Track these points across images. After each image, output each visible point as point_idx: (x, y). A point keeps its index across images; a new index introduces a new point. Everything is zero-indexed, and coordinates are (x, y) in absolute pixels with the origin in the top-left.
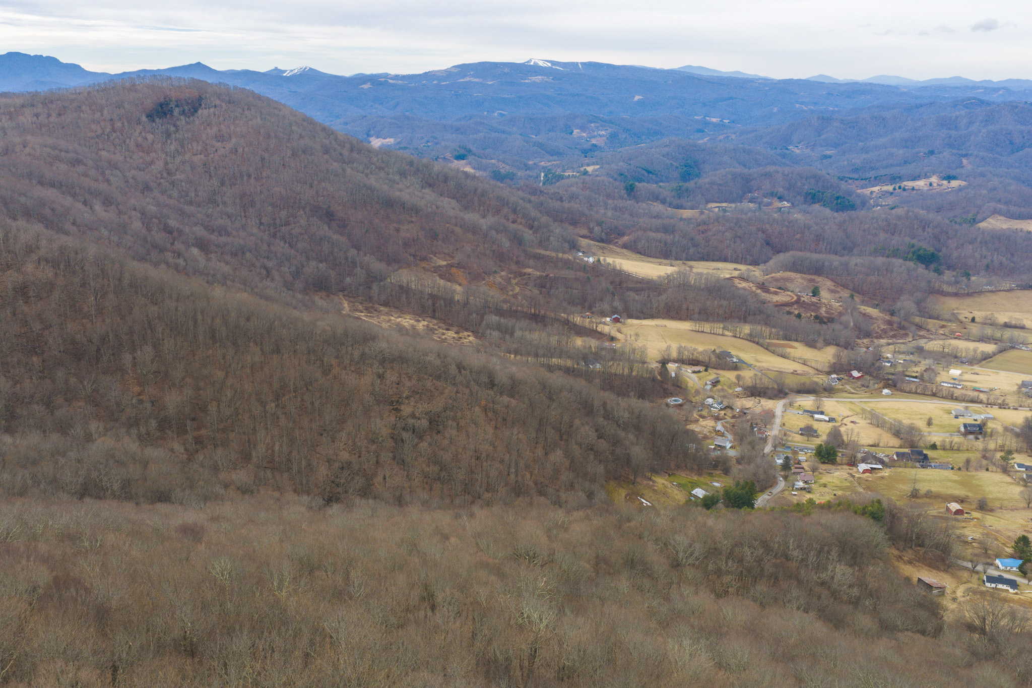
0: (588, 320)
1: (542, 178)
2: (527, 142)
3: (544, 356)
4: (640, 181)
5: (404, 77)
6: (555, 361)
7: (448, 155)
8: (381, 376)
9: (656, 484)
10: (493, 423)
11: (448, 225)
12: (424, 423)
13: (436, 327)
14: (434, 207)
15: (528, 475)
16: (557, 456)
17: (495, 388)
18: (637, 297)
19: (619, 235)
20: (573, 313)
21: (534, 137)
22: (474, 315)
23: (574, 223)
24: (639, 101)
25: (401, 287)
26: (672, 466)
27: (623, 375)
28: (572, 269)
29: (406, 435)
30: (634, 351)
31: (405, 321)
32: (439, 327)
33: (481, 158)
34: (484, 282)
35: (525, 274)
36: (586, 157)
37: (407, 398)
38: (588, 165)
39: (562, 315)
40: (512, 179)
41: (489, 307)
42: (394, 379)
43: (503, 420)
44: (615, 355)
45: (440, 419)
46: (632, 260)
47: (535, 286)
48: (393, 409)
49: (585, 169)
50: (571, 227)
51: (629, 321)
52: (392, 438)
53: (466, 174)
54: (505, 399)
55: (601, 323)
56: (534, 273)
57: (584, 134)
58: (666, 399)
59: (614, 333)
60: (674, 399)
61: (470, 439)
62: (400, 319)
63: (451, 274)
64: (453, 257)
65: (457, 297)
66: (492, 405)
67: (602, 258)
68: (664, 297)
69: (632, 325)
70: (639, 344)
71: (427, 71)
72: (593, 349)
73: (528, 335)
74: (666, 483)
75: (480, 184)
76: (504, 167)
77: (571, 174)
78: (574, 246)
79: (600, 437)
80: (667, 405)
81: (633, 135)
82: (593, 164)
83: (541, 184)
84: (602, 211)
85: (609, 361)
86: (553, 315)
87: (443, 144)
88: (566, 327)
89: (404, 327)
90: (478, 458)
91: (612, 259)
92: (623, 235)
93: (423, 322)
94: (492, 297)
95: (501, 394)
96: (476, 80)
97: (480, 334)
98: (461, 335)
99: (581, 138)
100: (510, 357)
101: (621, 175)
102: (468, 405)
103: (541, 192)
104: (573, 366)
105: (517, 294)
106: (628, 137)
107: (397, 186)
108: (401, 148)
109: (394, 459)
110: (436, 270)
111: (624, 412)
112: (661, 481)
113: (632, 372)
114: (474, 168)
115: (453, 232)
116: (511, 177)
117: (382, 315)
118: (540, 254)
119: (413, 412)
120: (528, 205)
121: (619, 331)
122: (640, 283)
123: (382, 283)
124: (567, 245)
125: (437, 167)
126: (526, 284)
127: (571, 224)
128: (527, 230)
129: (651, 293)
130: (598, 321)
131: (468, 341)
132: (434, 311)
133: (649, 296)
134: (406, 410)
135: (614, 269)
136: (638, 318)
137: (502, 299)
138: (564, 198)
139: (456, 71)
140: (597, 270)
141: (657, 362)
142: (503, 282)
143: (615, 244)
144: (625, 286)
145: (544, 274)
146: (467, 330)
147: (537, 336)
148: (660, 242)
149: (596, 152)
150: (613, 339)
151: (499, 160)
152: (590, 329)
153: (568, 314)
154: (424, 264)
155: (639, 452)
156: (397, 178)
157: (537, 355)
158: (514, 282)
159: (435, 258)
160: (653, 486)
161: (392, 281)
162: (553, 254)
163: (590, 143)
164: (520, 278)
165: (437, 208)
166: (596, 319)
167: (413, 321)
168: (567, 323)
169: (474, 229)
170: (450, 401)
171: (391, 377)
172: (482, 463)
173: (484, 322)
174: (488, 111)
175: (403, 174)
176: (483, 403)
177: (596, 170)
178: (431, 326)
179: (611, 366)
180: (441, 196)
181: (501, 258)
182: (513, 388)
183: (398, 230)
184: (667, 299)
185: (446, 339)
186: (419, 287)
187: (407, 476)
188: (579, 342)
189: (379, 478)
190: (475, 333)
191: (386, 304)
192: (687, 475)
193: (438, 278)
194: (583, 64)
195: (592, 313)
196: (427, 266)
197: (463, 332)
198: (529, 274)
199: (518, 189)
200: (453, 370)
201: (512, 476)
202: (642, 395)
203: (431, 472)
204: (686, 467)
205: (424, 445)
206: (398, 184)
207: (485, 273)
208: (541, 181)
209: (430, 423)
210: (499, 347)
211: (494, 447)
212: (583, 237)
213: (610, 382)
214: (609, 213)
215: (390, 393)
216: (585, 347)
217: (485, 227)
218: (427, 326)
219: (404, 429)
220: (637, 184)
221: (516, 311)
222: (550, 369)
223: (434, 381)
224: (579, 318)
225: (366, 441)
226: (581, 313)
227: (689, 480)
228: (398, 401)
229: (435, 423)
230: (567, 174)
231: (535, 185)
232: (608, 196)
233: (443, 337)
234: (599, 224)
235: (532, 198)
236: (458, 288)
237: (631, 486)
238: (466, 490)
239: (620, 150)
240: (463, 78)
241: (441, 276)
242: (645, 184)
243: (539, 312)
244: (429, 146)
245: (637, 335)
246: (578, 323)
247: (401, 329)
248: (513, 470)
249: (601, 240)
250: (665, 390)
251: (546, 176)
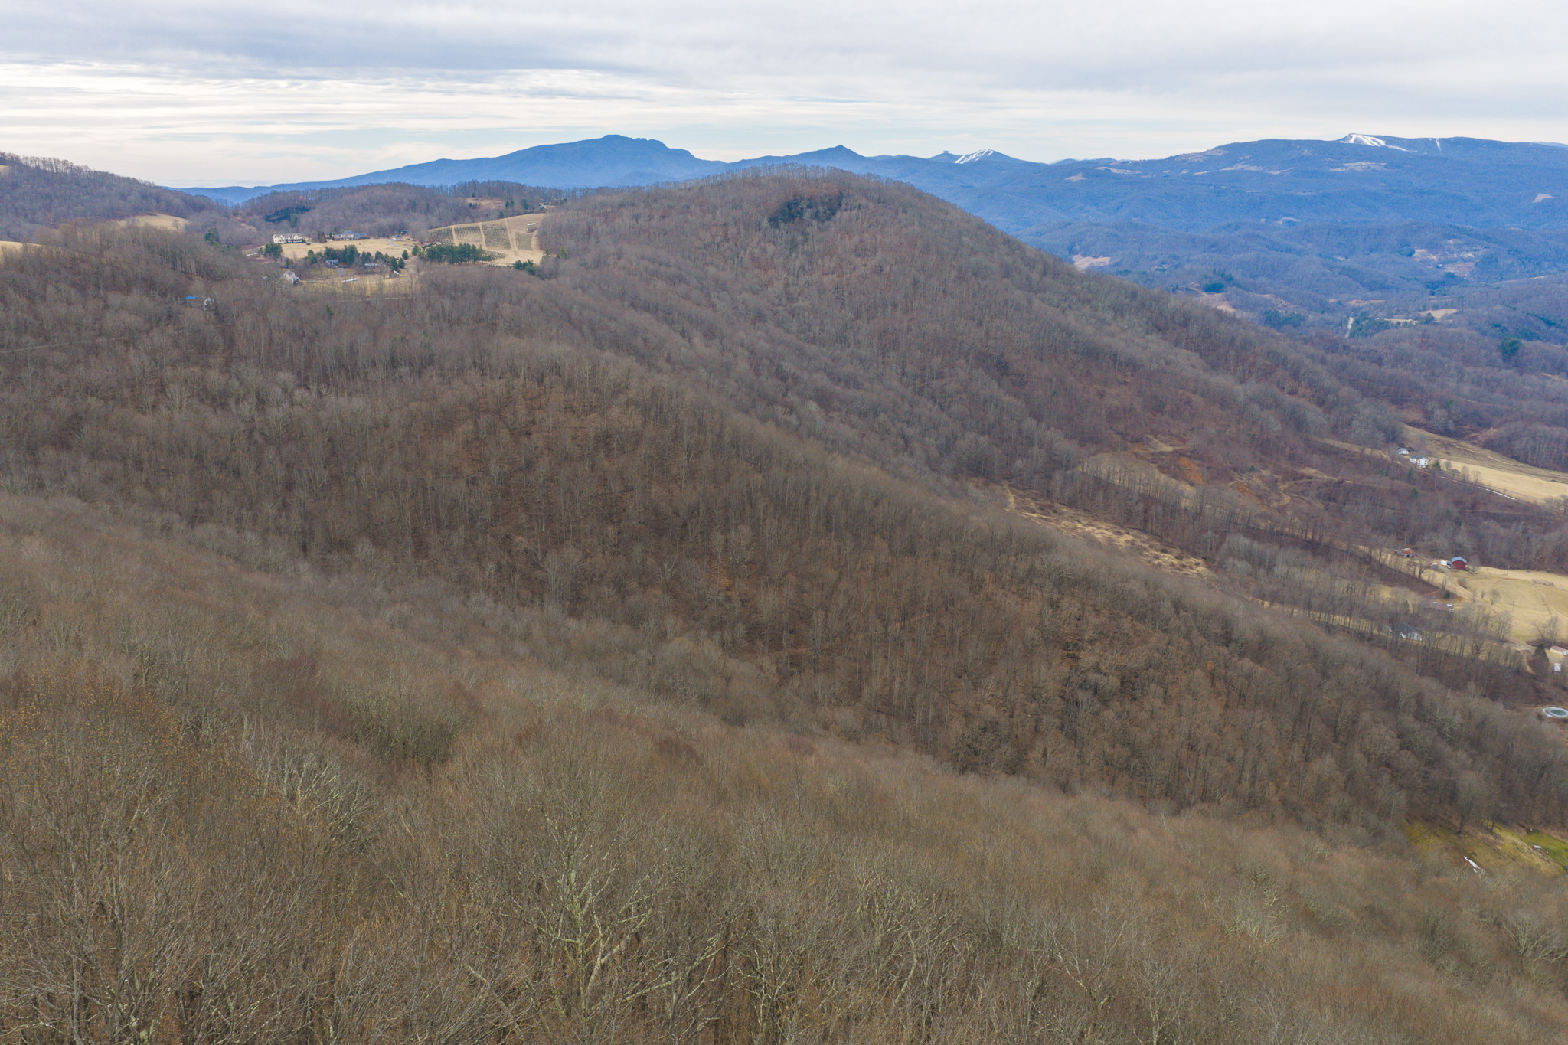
0: (1406, 560)
1: (1350, 327)
2: (1331, 268)
3: (1321, 609)
4: (1530, 337)
5: (1136, 165)
6: (1339, 619)
7: (1194, 285)
8: (1054, 605)
9: (1501, 842)
10: (1224, 697)
11: (1181, 391)
12: (1113, 681)
13: (1146, 546)
14: (1162, 362)
15: (1272, 787)
16: (1325, 765)
17: (1232, 646)
18: (1502, 531)
19: (1479, 425)
20: (1380, 546)
21: (1343, 259)
22: (1210, 533)
23: (1399, 401)
24: (1545, 205)
25: (1098, 480)
26: (1536, 817)
27: (1460, 657)
28: (1387, 475)
29: (1083, 696)
30: (1486, 619)
31: (1097, 531)
32: (1151, 547)
33: (1248, 290)
34: (1231, 483)
35: (1302, 476)
36: (1433, 294)
37: (1091, 641)
38: (1436, 308)
39: (1361, 547)
40: (1296, 326)
41: (1236, 523)
42: (1074, 610)
43: (1240, 696)
44: (1448, 622)
45: (1138, 679)
46: (1500, 468)
47: (1318, 497)
48: (1068, 655)
49: (1429, 314)
50: (1393, 407)
51: (1484, 569)
52: (1062, 697)
53: (1220, 315)
54: (1247, 664)
55: (1429, 567)
56: (1319, 476)
57: (1434, 257)
58: (1539, 707)
59: (1452, 585)
60: (1554, 708)
61: (1183, 718)
62: (1090, 528)
63: (1178, 466)
64: (1184, 441)
65: (1184, 503)
66: (1223, 671)
67: (1443, 462)
68: (1554, 535)
69: (1487, 577)
70: (1498, 608)
71: (1174, 155)
72: (1411, 608)
73: (1297, 574)
74: (1520, 843)
75: (1241, 331)
76: (1284, 306)
77: (1401, 321)
78: (1394, 438)
79: (1405, 746)
80: (1540, 717)
81: (1526, 262)
82: (1446, 306)
83: (1347, 336)
84: (1453, 384)
85: (1436, 630)
86: (1344, 546)
87: (1188, 267)
88: (1366, 567)
89: (1096, 539)
90: (1192, 748)
91: (1463, 465)
92: (1488, 426)
93: (1126, 536)
94: (1243, 508)
95: (1241, 655)
96: (1252, 168)
97: (1216, 564)
98: (1185, 561)
99: (1428, 262)
100: (1263, 604)
101: (1497, 326)
102: (1184, 665)
103: (1345, 347)
104: (1371, 630)
105: (1285, 507)
106: (1516, 264)
107: (1108, 328)
108: (1120, 272)
109: (1061, 728)
110: (1156, 458)
111: (1454, 714)
112: (1510, 839)
113: (1478, 652)
114: (1235, 307)
115: (1188, 402)
116: (1296, 321)
117: (1063, 519)
118: (1332, 447)
119: (1098, 664)
120: (1320, 368)
121: (1462, 584)
122: (1511, 507)
123: (1069, 472)
124: (1380, 436)
125: (1174, 302)
126: (1303, 492)
127: (1393, 402)
128: (1313, 406)
129: (1529, 527)
130: (1424, 563)
131: (1195, 571)
132: (1145, 521)
133: (1525, 531)
134: (1088, 659)
135: (1464, 481)
136: (1501, 566)
137: (1259, 512)
138: (1386, 359)
139: (1220, 154)
140: (1431, 479)
141: (1528, 643)
142: (1263, 486)
143: (1472, 440)
144: (1481, 510)
145: (1336, 480)
146: (1195, 555)
147: (1312, 576)
148: (1558, 441)
149: (1453, 287)
150: (1448, 595)
151: (1277, 295)
152: (1408, 575)
153: (1371, 548)
154: (1137, 449)
155: (1473, 781)
156: (1109, 316)
157: (1308, 606)
158: (1282, 487)
159: (1156, 441)
160: (1495, 843)
161: (1085, 470)
162: (1356, 449)
163: (1442, 273)
164: (1293, 482)
165: (1167, 364)
166: (1420, 559)
167: (1110, 533)
168: (1368, 560)
169: (1224, 401)
170: (1157, 655)
171: (1070, 607)
172: (1198, 755)
173: (1225, 546)
174: (1267, 218)
175: (1118, 310)
176: (1210, 666)
177: (1450, 317)
178: (1138, 542)
179: (1439, 639)
180: (1176, 346)
181: (1264, 448)
182: (1262, 649)
183: (1102, 395)
184: (1560, 539)
185: (1160, 565)
186: (1126, 483)
187: (1080, 757)
188: (1386, 593)
189: (1037, 754)
190: (1208, 561)
191: (1072, 504)
192: (1562, 837)
193: (1157, 471)
194: (1444, 141)
195: (1416, 549)
196: (1142, 452)
197: (1188, 558)
198: (1310, 478)
199: (1306, 342)
200: (1166, 608)
201: (1246, 785)
202: (1493, 693)
203: (1115, 757)
204: (1563, 824)
205: (1109, 714)
206: (1109, 325)
207: (1235, 469)
208: (1347, 330)
209: (1122, 683)
210: (1245, 587)
211: (1220, 735)
212: (1413, 424)
213: (1433, 664)
214: (1466, 389)
215: (1066, 631)
216: (1396, 603)
217: (1242, 398)
218: (1133, 543)
219: (1080, 686)
220: (1523, 342)
221: (1281, 534)
222: (1330, 629)
223: (1135, 622)
224: (1389, 556)
225: (1022, 695)
226: (1395, 548)
227: (1564, 846)
228: (1076, 645)
229: (1130, 685)
230: (1395, 321)
231: (1336, 336)
232: (1467, 361)
233: (1156, 562)
234: (1446, 405)
235: (1329, 357)
236: (1188, 489)
237: (1454, 837)
238: (1168, 793)
239: (1498, 284)
240: (1231, 165)
241: (1162, 469)
242: (1538, 343)
243: (1321, 537)
244: (1164, 270)
245: (1495, 593)
246: (1387, 562)
247: (1091, 541)
248: (1247, 775)
249: (1446, 432)
250: (1537, 691)
251: (1357, 322)
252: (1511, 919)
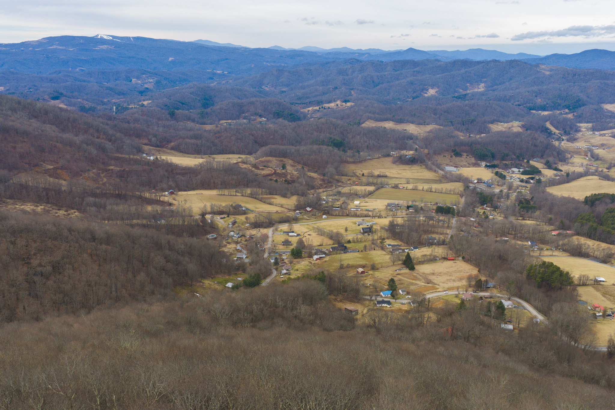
0: (154, 195)
1: (114, 110)
2: (102, 87)
3: (128, 219)
4: (178, 109)
5: (6, 45)
6: (135, 221)
7: (46, 97)
8: (13, 243)
9: (205, 284)
10: (98, 262)
11: (51, 142)
12: (49, 268)
13: (51, 209)
14: (39, 131)
15: (124, 291)
16: (142, 276)
17: (96, 241)
18: (183, 178)
19: (168, 142)
20: (144, 191)
21: (106, 84)
22: (77, 199)
23: (139, 136)
24: (172, 61)
25: (21, 185)
26: (213, 273)
27: (179, 225)
28: (140, 165)
29: (36, 279)
30: (184, 210)
31: (27, 207)
32: (53, 209)
33: (71, 98)
34: (81, 177)
35: (109, 170)
36: (142, 95)
37: (35, 254)
38: (144, 101)
39: (137, 193)
40: (94, 111)
41: (87, 193)
42: (24, 243)
43: (104, 260)
44: (173, 214)
45: (60, 265)
46: (178, 156)
47: (117, 176)
48: (25, 263)
49: (142, 103)
50: (137, 139)
51: (180, 193)
52: (27, 282)
53: (61, 109)
54: (104, 247)
55: (162, 196)
56: (115, 169)
57: (140, 82)
58: (207, 236)
59: (171, 201)
60: (211, 235)
61: (83, 275)
62: (23, 207)
63: (57, 174)
64: (57, 163)
65: (63, 188)
66: (95, 252)
67: (158, 157)
68: (199, 177)
69: (182, 195)
70: (187, 205)
71: (24, 41)
72: (159, 212)
73: (116, 208)
74: (210, 283)
75: (71, 115)
76: (87, 104)
77: (133, 106)
78: (140, 151)
79: (168, 261)
80: (208, 239)
81: (170, 82)
82: (147, 100)
83: (114, 114)
84: (156, 128)
85: (169, 217)
86: (131, 194)
87: (42, 89)
88: (140, 200)
89: (27, 211)
90: (89, 285)
91: (165, 157)
92: (171, 142)
93: (40, 206)
94: (89, 186)
95: (101, 244)
96: (61, 48)
97: (83, 210)
98: (69, 212)
99: (137, 84)
100: (105, 222)
101: (166, 106)
102: (79, 254)
103: (115, 118)
104: (147, 223)
105: (105, 183)
106: (168, 83)
107: (10, 118)
108: (10, 93)
109: (30, 294)
110: (46, 172)
111: (181, 245)
112: (207, 282)
113: (184, 222)
114: (66, 105)
115: (55, 146)
116: (93, 109)
117: (9, 205)
118: (118, 157)
119: (40, 263)
120: (106, 127)
121: (174, 199)
122: (184, 169)
123: (6, 184)
124: (135, 150)
125: (39, 105)
126: (111, 176)
127: (137, 137)
128: (108, 142)
129: (191, 175)
130: (160, 194)
131: (74, 215)
132: (48, 199)
133: (190, 177)
134: (35, 262)
135: (167, 163)
136: (185, 191)
137: (95, 186)
138: (130, 121)
139: (45, 41)
140: (156, 164)
141: (199, 215)
142: (95, 176)
143: (166, 148)
144: (175, 172)
145: (122, 169)
146: (73, 209)
147: (121, 208)
148: (194, 144)
149: (148, 93)
150: (170, 204)
151: (83, 99)
152: (156, 200)
153: (141, 192)
154: (37, 169)
155: (192, 267)
156: (10, 113)
157: (123, 219)
158: (102, 175)
159: (45, 164)
160: (203, 285)
161: (14, 182)
162: (127, 156)
163: (143, 87)
164: (106, 173)
165: (42, 131)
166: (158, 193)
167: (33, 207)
168: (140, 197)
169: (71, 144)
170: (66, 253)
171: (21, 242)
172: (92, 288)
173: (85, 202)
174: (72, 68)
175: (14, 110)
176: (89, 251)
177: (150, 104)
178: (47, 208)
179: (171, 220)
180: (44, 123)
181: (92, 161)
182: (108, 239)
183: (14, 148)
184: (201, 178)
185: (59, 216)
186: (35, 184)
187: (41, 304)
188: (149, 208)
189: (21, 308)
190: (79, 210)
191: (11, 197)
192: (222, 276)
193: (48, 177)
194: (134, 38)
195: (156, 190)
196: (39, 170)
197: (70, 210)
198: (112, 170)
199: (99, 117)
200: (65, 233)
201: (114, 293)
202: (192, 235)
203: (57, 299)
204: (221, 272)
205: (50, 283)
206: (10, 117)
207: (82, 171)
208: (114, 111)
209: (53, 268)
210: (96, 217)
211: (99, 277)
212: (146, 144)
213: (171, 230)
214: (161, 129)
215: (22, 253)
216: (154, 211)
217: (78, 142)
218: (44, 209)
219: (34, 275)
220: (176, 111)
221: (106, 194)
222: (132, 226)
223: (53, 242)
224: (148, 194)
225: (7, 286)
226: (149, 191)
227: (223, 279)
228: (28, 258)
229: (57, 268)
230: (131, 106)
231: (110, 114)
232: (159, 119)
233: (57, 215)
234: (155, 136)
235: (109, 122)
236: (64, 182)
237: (190, 288)
238: (84, 306)
239: (163, 91)
240: (51, 46)
241: (50, 176)
242: (180, 111)
243: (122, 192)
244: (31, 92)
245: (185, 200)
246: (147, 197)
247: (25, 212)
248: (114, 289)
249: (157, 146)
250: (205, 231)
251: (117, 108)
252: (212, 308)
